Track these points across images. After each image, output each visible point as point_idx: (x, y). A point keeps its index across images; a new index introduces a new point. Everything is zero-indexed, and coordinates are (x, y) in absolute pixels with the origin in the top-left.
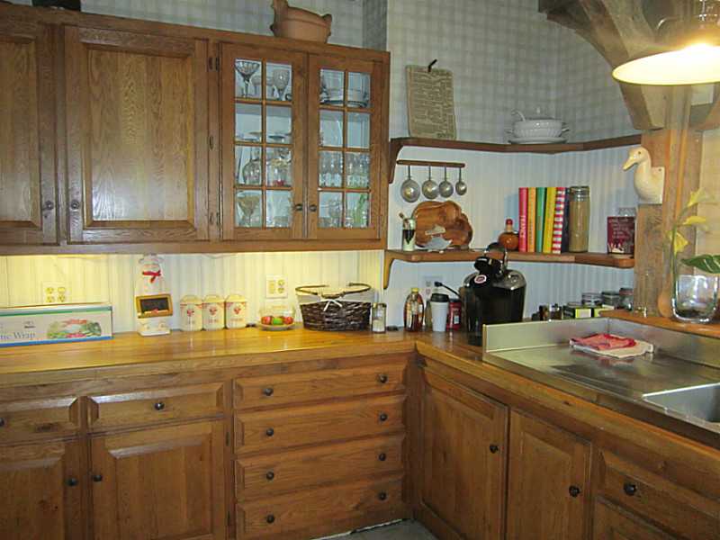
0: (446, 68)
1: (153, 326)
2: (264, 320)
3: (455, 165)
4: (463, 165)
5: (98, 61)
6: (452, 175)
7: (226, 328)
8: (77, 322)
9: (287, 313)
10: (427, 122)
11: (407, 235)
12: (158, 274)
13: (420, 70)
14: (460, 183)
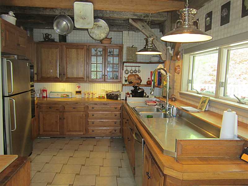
0: (136, 46)
1: (78, 96)
2: (99, 97)
3: (138, 66)
4: (140, 66)
5: (68, 51)
6: (137, 69)
7: (92, 98)
8: (65, 94)
9: (104, 96)
10: (131, 58)
11: (126, 81)
12: (80, 87)
13: (130, 47)
14: (139, 70)
